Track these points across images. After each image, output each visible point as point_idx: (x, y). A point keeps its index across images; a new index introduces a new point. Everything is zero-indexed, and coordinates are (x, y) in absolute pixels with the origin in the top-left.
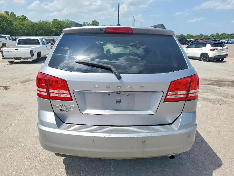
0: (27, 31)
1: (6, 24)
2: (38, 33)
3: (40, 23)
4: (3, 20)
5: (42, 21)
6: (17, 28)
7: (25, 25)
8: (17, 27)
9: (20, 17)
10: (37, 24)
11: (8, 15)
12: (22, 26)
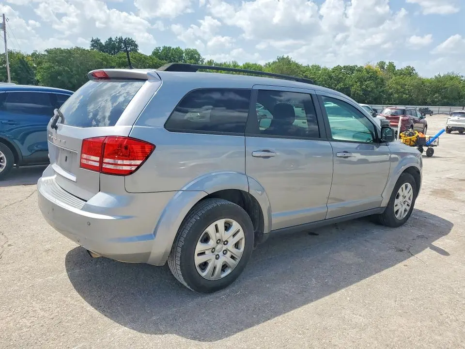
0: (407, 96)
1: (373, 85)
2: (429, 100)
3: (438, 79)
4: (371, 77)
5: (442, 75)
6: (390, 91)
7: (406, 85)
8: (390, 88)
9: (402, 70)
10: (431, 82)
11: (383, 68)
12: (399, 87)
